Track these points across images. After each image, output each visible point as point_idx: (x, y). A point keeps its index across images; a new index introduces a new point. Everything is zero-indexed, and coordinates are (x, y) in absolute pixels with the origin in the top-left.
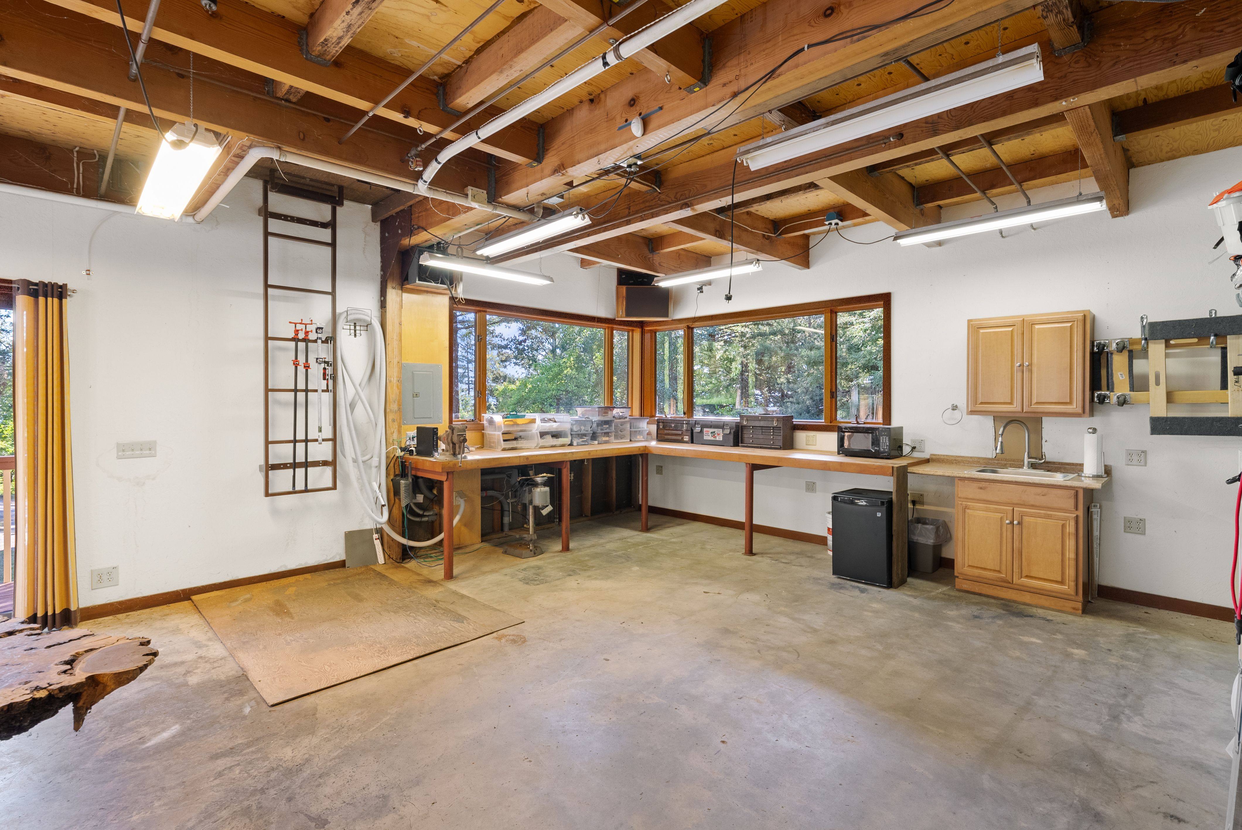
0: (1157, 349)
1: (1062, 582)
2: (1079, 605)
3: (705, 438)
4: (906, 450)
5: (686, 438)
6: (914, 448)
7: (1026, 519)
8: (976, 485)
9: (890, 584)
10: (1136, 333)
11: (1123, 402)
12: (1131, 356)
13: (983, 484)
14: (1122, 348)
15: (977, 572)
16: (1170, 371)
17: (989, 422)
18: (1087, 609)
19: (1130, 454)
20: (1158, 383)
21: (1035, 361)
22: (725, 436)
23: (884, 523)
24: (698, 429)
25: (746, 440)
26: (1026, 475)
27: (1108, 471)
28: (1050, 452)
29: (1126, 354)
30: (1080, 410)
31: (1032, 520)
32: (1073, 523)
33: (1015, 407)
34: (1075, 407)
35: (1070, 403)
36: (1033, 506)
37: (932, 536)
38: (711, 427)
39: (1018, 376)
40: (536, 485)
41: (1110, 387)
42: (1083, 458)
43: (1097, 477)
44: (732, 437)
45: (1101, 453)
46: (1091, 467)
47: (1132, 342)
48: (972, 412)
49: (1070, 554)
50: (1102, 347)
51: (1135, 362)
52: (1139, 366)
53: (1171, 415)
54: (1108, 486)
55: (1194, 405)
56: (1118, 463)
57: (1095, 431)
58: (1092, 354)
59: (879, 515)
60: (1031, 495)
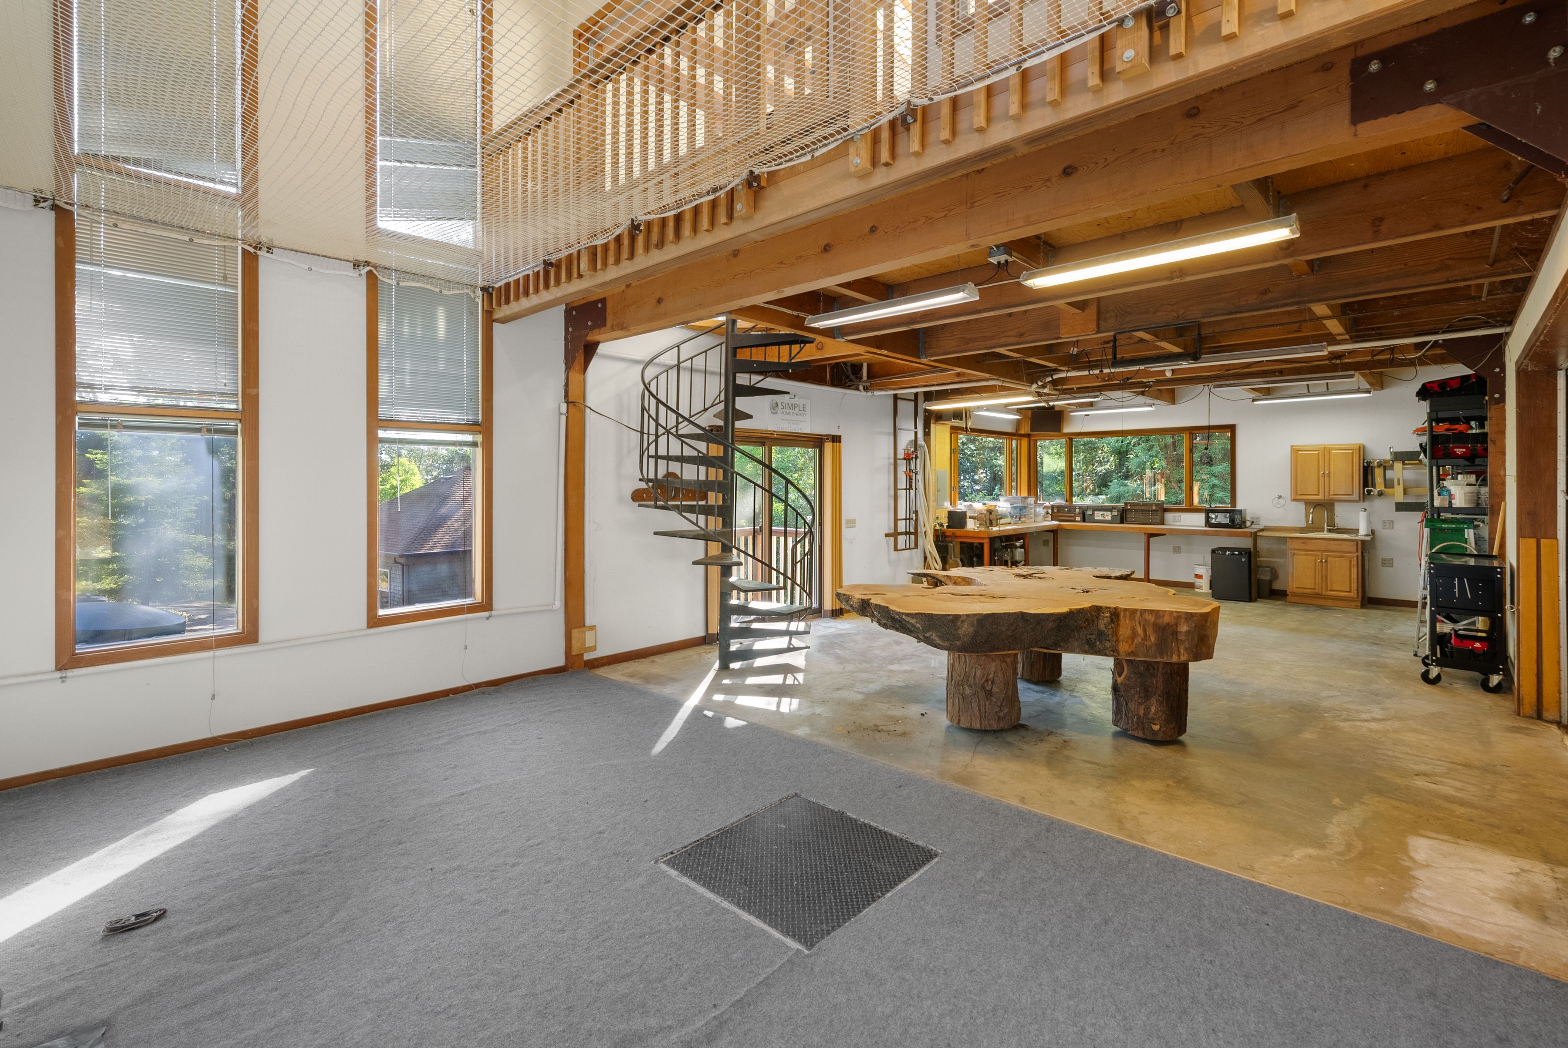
0: (1398, 466)
1: (1350, 592)
2: (1359, 604)
3: (1096, 518)
4: (1248, 524)
5: (1078, 519)
6: (1253, 522)
7: (1329, 559)
8: (1300, 541)
9: (1250, 600)
10: (1388, 457)
11: (1381, 494)
12: (1385, 469)
13: (1304, 541)
14: (1380, 465)
15: (1301, 591)
16: (1405, 477)
17: (1302, 506)
18: (1363, 606)
19: (1384, 523)
20: (1399, 484)
21: (1332, 471)
22: (1113, 516)
23: (1247, 564)
24: (1090, 512)
25: (1128, 519)
26: (1326, 535)
27: (1373, 532)
28: (1339, 522)
29: (1382, 468)
30: (1357, 499)
31: (1333, 559)
32: (1355, 559)
33: (1320, 497)
34: (1355, 497)
35: (1352, 495)
36: (1334, 551)
37: (1269, 574)
38: (1101, 510)
39: (1322, 479)
40: (1016, 547)
41: (1374, 486)
42: (1359, 525)
43: (1367, 535)
44: (1119, 518)
45: (1369, 521)
46: (1363, 530)
47: (1386, 461)
48: (1294, 500)
49: (1354, 576)
50: (1369, 463)
51: (1387, 472)
52: (1389, 474)
53: (1406, 501)
54: (1373, 539)
55: (1418, 496)
56: (1378, 528)
57: (1365, 510)
58: (1364, 466)
59: (1243, 560)
60: (1333, 546)
